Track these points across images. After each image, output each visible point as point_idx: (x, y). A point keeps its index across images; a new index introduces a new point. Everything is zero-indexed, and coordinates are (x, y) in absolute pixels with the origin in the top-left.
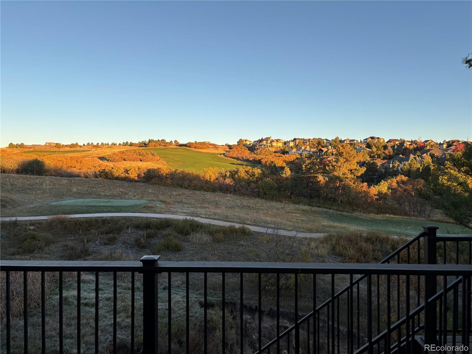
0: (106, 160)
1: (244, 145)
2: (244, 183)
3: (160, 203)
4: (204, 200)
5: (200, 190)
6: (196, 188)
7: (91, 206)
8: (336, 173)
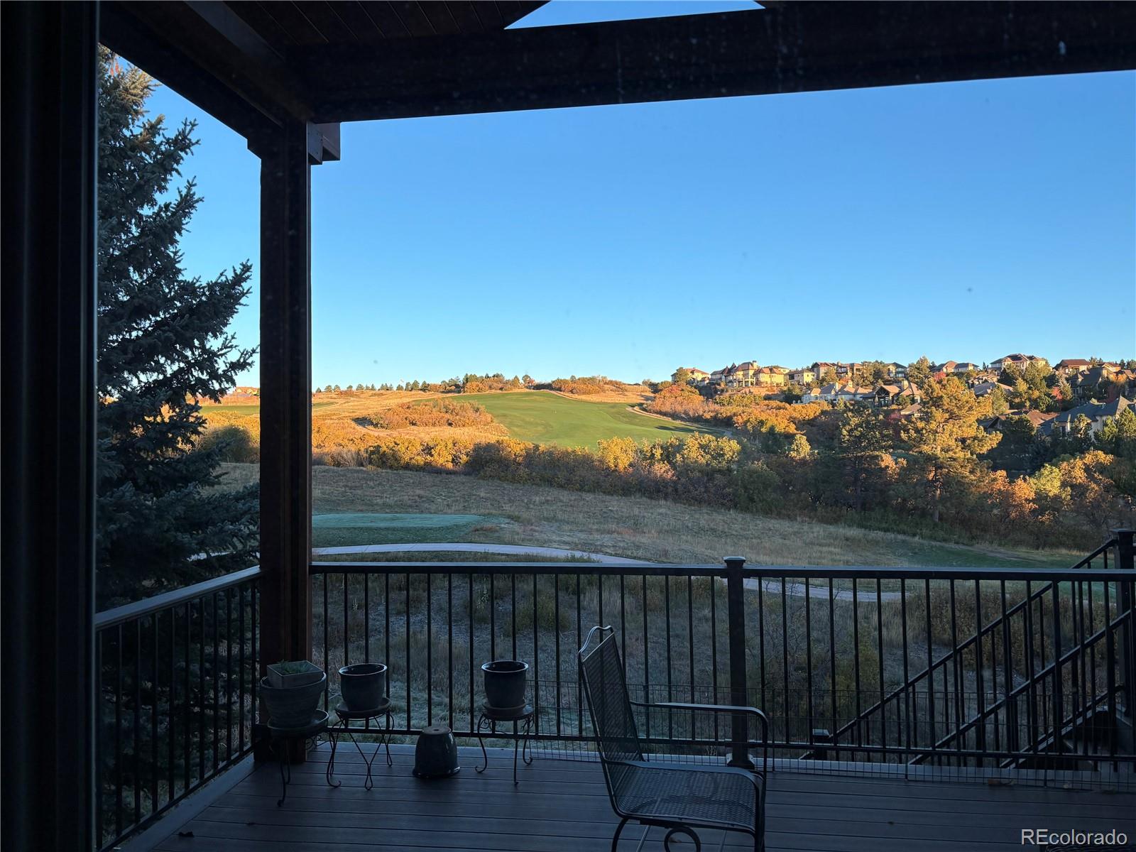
0: (372, 424)
1: (690, 383)
2: (697, 474)
3: (507, 521)
4: (604, 515)
5: (594, 492)
6: (582, 487)
7: (359, 528)
8: (926, 449)
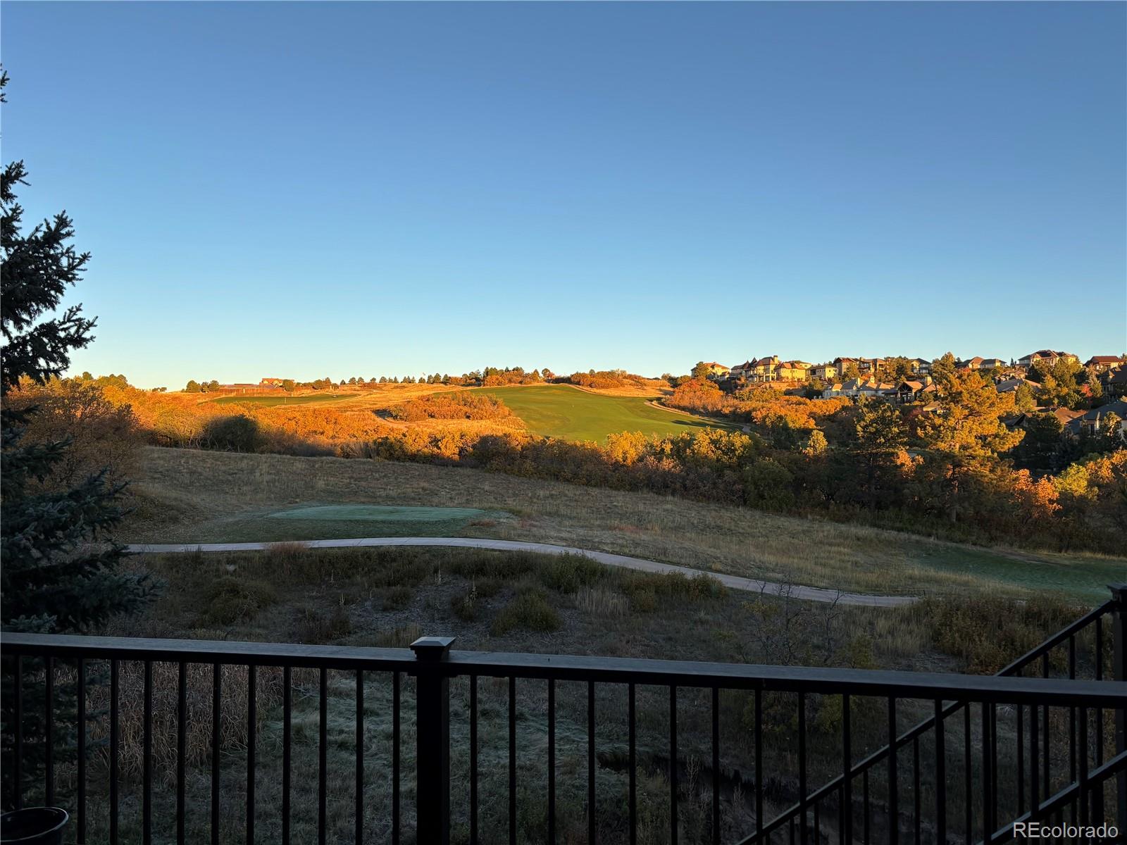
0: (392, 416)
1: (711, 377)
2: (707, 470)
3: (507, 515)
4: (609, 511)
5: (601, 485)
6: (589, 482)
7: (356, 520)
8: (942, 446)
